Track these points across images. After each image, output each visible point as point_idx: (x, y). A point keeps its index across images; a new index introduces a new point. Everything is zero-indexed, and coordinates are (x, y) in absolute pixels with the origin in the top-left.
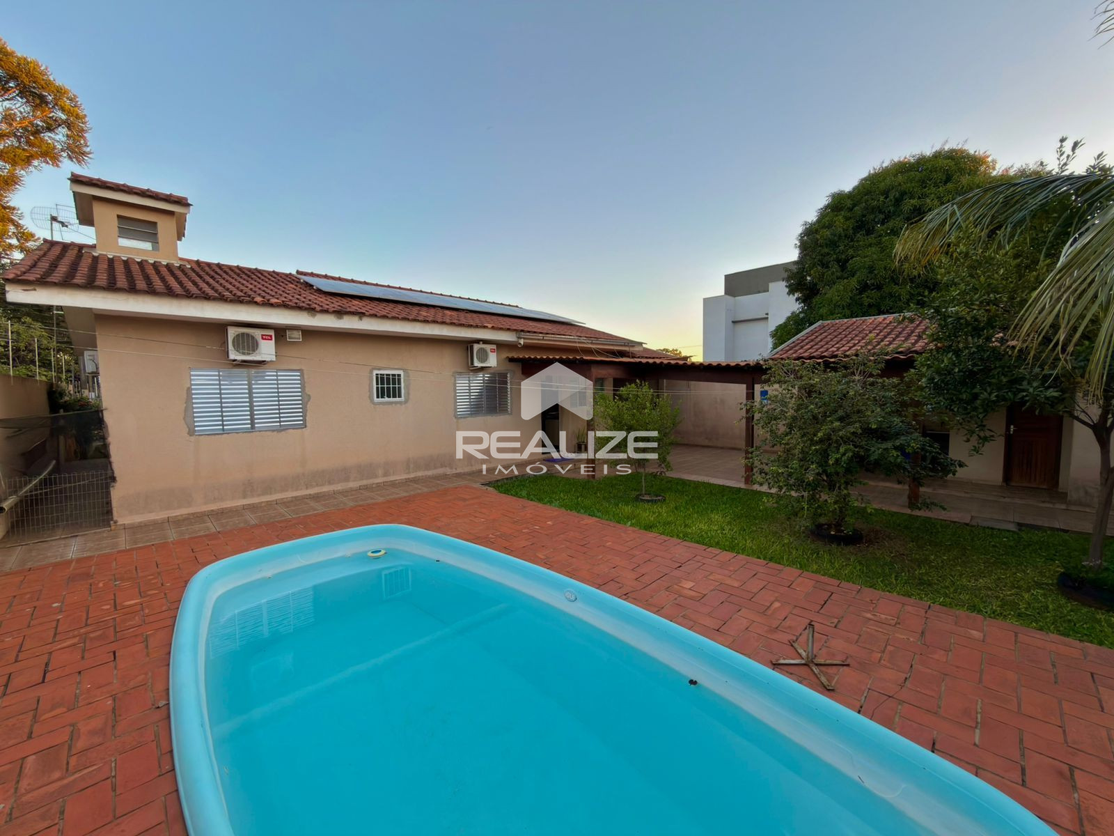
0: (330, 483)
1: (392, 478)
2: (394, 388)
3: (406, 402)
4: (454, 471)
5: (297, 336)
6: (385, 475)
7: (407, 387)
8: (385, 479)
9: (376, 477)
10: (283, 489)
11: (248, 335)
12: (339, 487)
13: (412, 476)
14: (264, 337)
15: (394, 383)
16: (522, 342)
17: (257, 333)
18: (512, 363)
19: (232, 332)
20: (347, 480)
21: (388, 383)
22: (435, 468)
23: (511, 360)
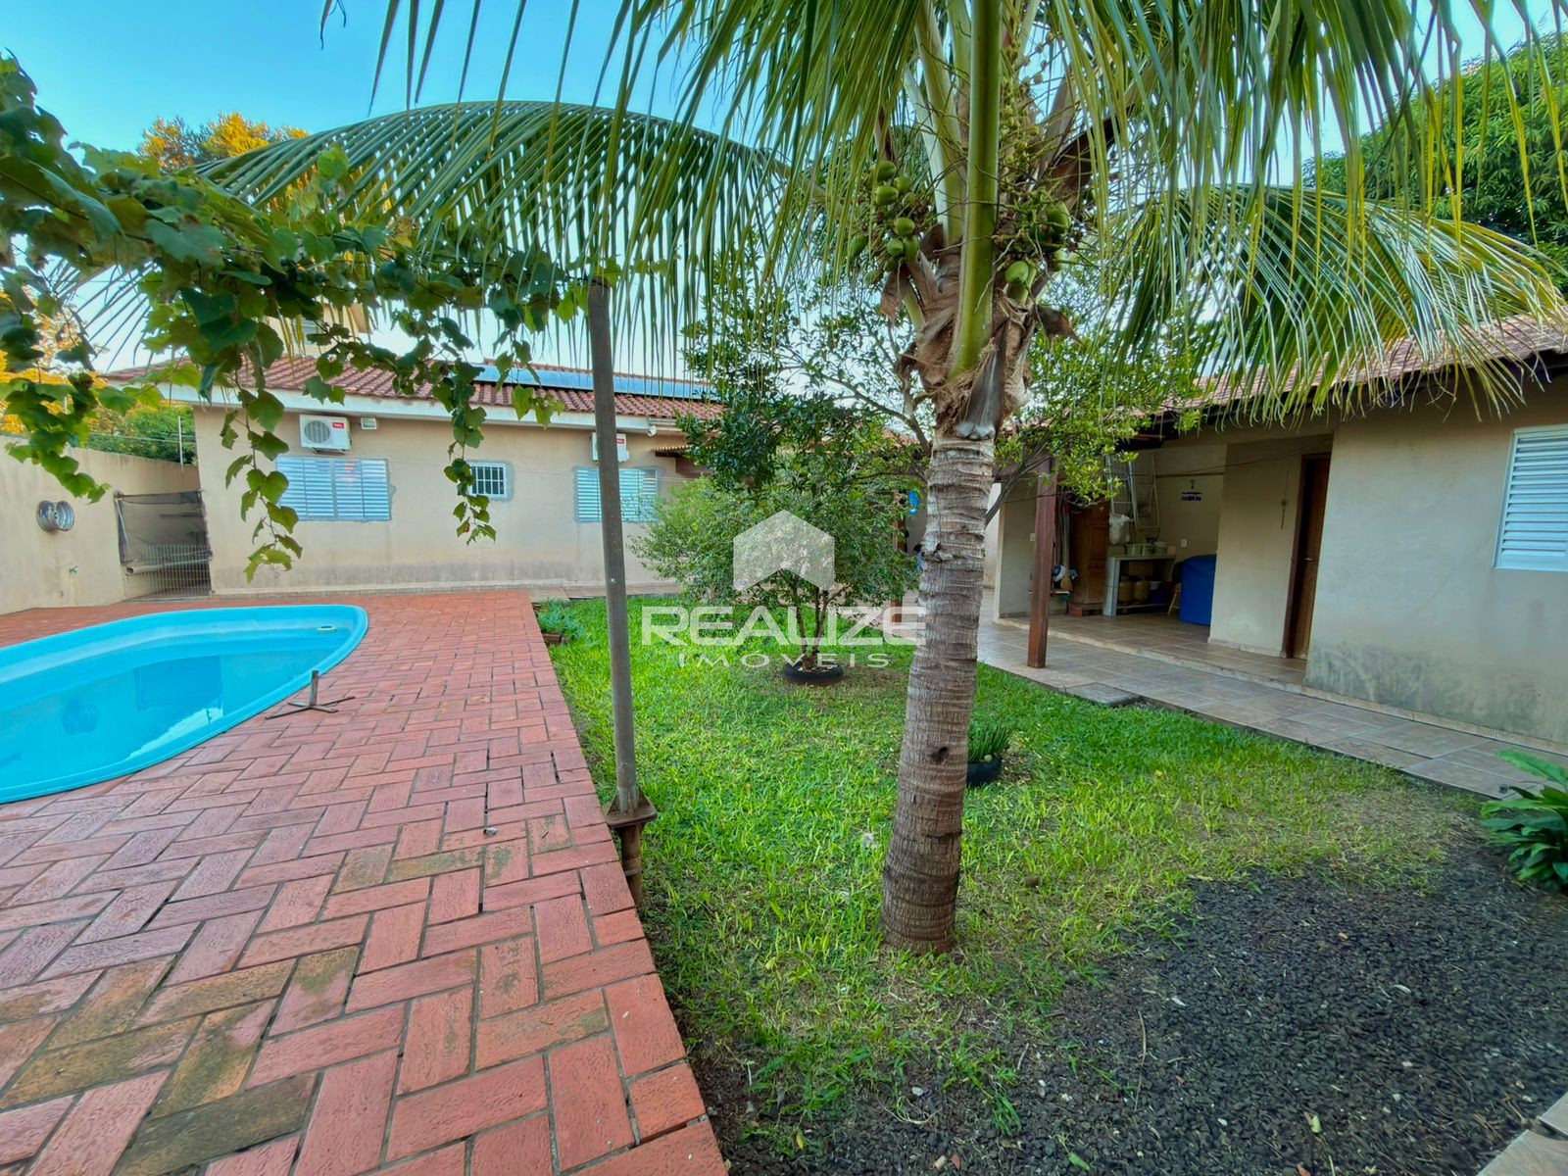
0: (418, 580)
1: (492, 583)
2: (495, 484)
3: (509, 499)
4: (574, 584)
5: (373, 424)
6: (484, 578)
7: (511, 482)
8: (482, 583)
9: (472, 579)
10: (368, 580)
11: (319, 423)
12: (429, 585)
13: (516, 583)
14: (335, 425)
15: (495, 477)
16: (653, 431)
17: (329, 421)
18: (660, 459)
19: (304, 420)
20: (437, 579)
21: (488, 477)
22: (547, 577)
23: (659, 454)
